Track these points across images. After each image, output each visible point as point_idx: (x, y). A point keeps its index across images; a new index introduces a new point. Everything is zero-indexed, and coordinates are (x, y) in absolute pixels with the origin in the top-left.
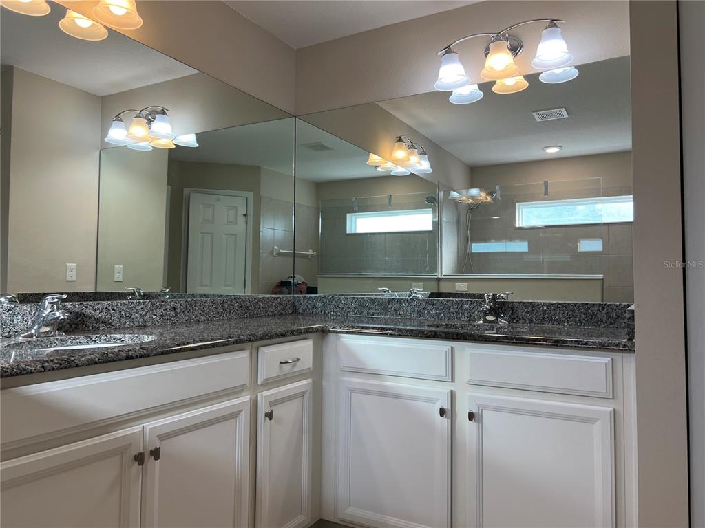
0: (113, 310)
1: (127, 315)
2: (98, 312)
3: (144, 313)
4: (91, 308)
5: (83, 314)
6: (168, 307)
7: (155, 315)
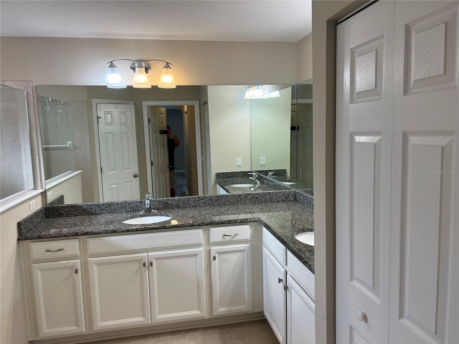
0: (180, 201)
1: (187, 203)
2: (174, 202)
3: (195, 202)
4: (171, 200)
5: (167, 203)
6: (208, 199)
7: (201, 202)
